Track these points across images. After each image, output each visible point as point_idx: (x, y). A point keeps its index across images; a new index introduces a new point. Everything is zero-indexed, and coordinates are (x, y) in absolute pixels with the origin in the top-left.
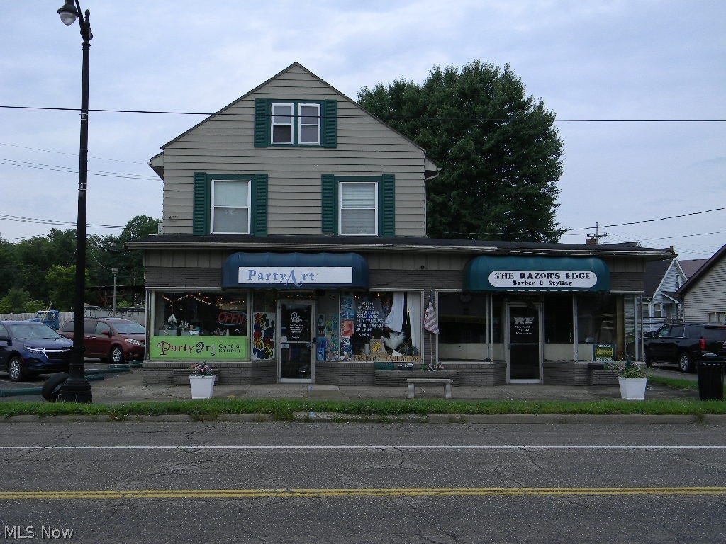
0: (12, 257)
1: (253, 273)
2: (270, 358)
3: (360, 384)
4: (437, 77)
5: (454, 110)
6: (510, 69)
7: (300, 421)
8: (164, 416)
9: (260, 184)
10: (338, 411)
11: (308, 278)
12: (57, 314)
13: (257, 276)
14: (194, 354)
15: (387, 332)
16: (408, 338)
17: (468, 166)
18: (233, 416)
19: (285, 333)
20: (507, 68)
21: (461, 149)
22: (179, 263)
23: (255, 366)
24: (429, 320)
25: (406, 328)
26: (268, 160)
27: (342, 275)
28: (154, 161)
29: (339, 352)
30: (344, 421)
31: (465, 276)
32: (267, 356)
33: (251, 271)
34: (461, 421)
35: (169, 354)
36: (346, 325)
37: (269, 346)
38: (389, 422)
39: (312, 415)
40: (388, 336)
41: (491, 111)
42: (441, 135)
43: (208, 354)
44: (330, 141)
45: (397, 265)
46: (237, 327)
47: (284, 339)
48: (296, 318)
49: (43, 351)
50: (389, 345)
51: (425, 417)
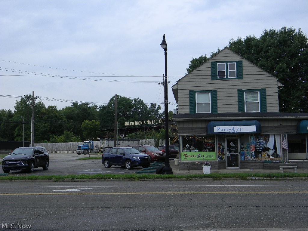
0: (62, 116)
1: (219, 129)
2: (224, 160)
3: (259, 169)
4: (266, 34)
5: (276, 50)
6: (301, 30)
7: (249, 180)
8: (203, 179)
9: (214, 94)
10: (262, 177)
11: (239, 130)
12: (93, 142)
13: (220, 130)
14: (197, 158)
15: (268, 149)
16: (276, 152)
17: (284, 75)
18: (227, 178)
19: (229, 150)
20: (299, 30)
21: (280, 68)
22: (190, 125)
23: (219, 162)
24: (284, 144)
25: (275, 147)
26: (217, 85)
27: (252, 129)
28: (174, 87)
29: (250, 157)
30: (265, 180)
31: (298, 128)
32: (222, 159)
33: (218, 128)
34: (305, 180)
35: (188, 158)
36: (253, 146)
37: (223, 155)
38: (280, 180)
39: (253, 178)
40: (268, 151)
41: (293, 50)
42: (271, 62)
43: (202, 158)
44: (240, 76)
45: (271, 124)
46: (211, 148)
47: (228, 153)
48: (232, 144)
49: (139, 158)
50: (269, 154)
51: (292, 178)
